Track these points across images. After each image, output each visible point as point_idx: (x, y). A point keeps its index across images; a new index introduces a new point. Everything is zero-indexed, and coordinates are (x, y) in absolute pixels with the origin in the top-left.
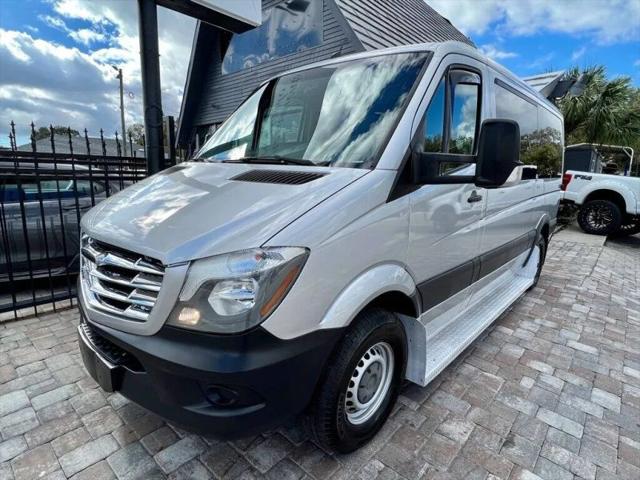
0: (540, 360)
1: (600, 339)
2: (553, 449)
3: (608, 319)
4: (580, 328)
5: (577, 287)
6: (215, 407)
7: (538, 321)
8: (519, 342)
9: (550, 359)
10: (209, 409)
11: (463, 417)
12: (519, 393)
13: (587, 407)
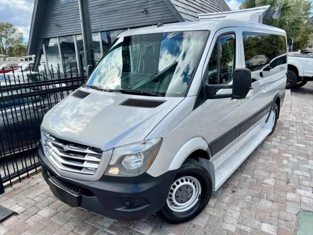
0: (286, 153)
1: (305, 141)
2: (303, 182)
3: (304, 132)
4: (296, 137)
5: (288, 119)
6: (128, 207)
7: (278, 137)
8: (275, 147)
9: (289, 152)
10: (126, 209)
11: (269, 177)
12: (284, 166)
13: (309, 167)
